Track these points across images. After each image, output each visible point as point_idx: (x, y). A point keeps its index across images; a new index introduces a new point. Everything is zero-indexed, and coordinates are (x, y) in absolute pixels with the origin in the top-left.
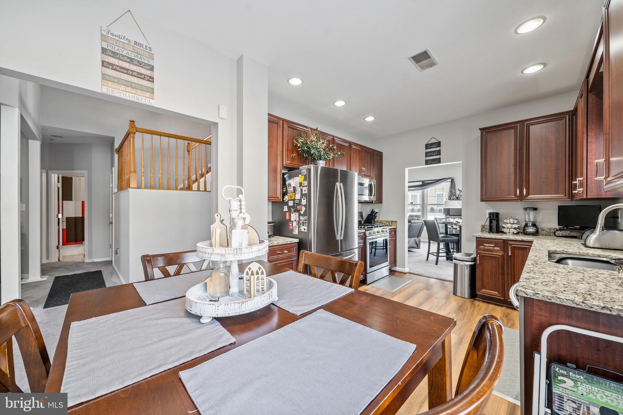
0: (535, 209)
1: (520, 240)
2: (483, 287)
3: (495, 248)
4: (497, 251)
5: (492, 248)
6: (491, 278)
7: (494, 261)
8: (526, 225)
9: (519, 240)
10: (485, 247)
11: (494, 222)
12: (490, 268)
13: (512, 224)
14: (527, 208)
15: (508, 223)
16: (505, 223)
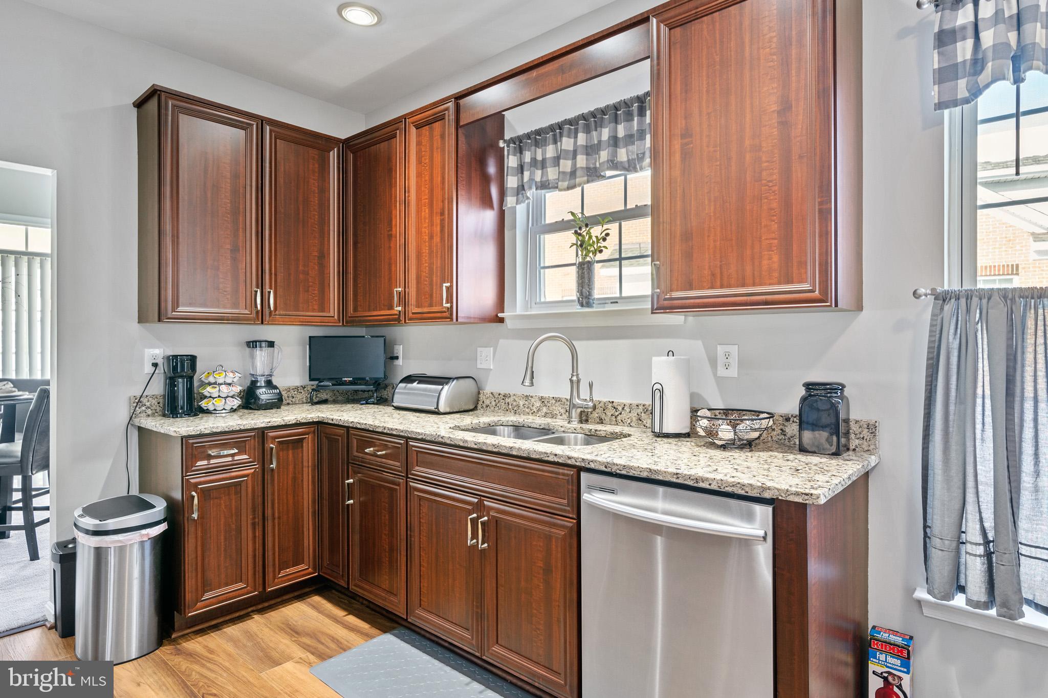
0: (271, 344)
1: (294, 422)
2: (206, 586)
3: (236, 458)
4: (241, 463)
5: (230, 459)
6: (225, 550)
7: (233, 497)
8: (254, 385)
9: (290, 423)
10: (212, 461)
11: (181, 385)
12: (223, 520)
13: (230, 384)
14: (256, 342)
15: (222, 384)
16: (210, 384)
